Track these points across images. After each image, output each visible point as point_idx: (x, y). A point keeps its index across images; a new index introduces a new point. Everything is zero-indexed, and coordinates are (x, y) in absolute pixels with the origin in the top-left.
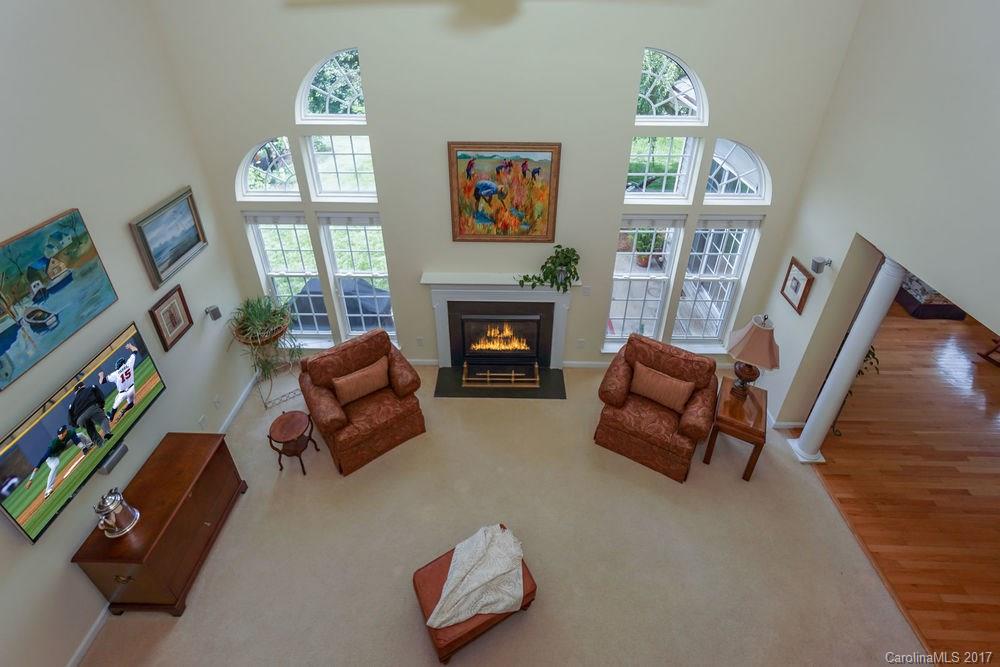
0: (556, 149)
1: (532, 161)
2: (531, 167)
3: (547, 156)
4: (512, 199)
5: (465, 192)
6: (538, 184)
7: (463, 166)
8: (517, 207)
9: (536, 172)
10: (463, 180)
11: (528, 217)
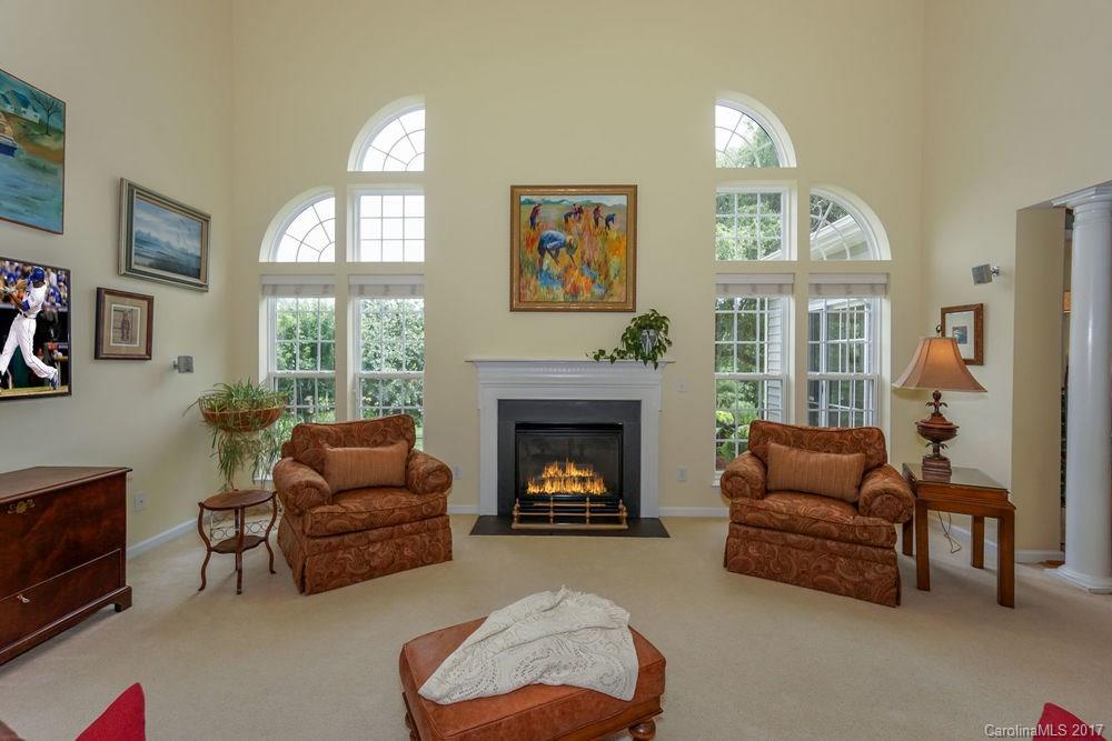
0: (631, 191)
1: (605, 206)
2: (604, 214)
3: (622, 200)
4: (583, 253)
5: (528, 245)
6: (613, 235)
7: (527, 212)
8: (589, 264)
9: (610, 219)
10: (526, 230)
11: (602, 277)
